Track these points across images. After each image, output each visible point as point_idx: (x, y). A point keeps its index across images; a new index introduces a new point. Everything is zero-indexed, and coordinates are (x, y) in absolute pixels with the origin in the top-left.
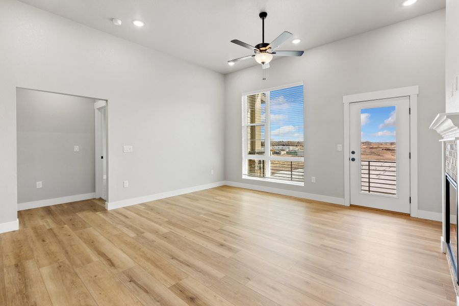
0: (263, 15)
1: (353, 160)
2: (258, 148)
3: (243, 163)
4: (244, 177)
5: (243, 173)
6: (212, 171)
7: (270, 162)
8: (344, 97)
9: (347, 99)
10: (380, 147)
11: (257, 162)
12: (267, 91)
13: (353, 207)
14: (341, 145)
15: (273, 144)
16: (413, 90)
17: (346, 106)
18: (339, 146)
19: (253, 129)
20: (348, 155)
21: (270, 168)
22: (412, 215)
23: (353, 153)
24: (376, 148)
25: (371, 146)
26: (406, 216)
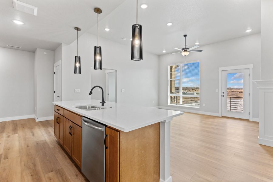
0: (185, 36)
1: (223, 96)
2: (174, 91)
3: (168, 97)
4: (169, 104)
5: (168, 102)
6: (154, 101)
7: (182, 97)
8: (219, 68)
9: (220, 69)
10: (238, 91)
11: (173, 97)
12: (181, 64)
13: (223, 117)
14: (217, 90)
15: (183, 89)
16: (251, 66)
17: (220, 72)
18: (217, 91)
19: (171, 81)
20: (221, 94)
21: (182, 101)
22: (250, 120)
23: (223, 93)
24: (235, 92)
25: (232, 91)
26: (248, 120)
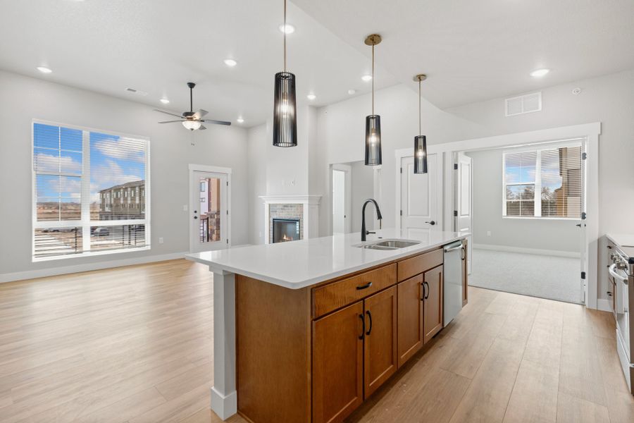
1: (196, 218)
4: (34, 260)
8: (190, 165)
14: (187, 206)
17: (191, 173)
20: (192, 214)
23: (196, 212)
